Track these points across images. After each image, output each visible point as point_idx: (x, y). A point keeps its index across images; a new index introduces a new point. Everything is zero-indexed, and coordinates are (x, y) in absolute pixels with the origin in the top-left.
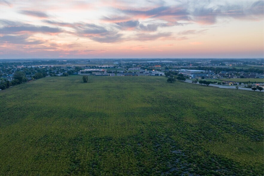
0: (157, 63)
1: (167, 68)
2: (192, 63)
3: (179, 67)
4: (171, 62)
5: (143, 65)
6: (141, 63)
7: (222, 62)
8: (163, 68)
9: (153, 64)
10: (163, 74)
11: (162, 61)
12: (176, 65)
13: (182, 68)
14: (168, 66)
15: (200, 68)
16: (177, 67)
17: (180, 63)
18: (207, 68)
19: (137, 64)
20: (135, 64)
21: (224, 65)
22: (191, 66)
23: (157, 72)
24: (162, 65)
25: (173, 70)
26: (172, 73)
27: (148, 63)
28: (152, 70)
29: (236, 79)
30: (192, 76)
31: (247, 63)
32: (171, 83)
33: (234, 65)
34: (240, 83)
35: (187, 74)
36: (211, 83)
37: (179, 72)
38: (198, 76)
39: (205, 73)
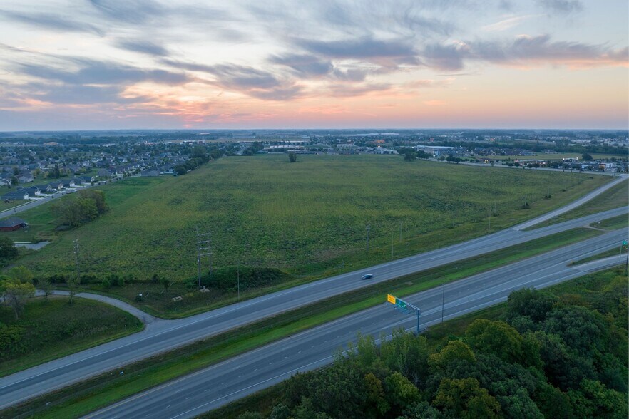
0: (376, 136)
1: (396, 144)
2: (433, 137)
3: (414, 142)
5: (355, 140)
6: (350, 137)
7: (480, 134)
8: (391, 144)
9: (369, 137)
10: (395, 151)
11: (382, 134)
12: (407, 139)
13: (419, 144)
14: (396, 141)
15: (445, 144)
16: (412, 142)
17: (413, 136)
18: (456, 143)
19: (345, 139)
21: (483, 139)
22: (432, 141)
23: (385, 149)
24: (387, 139)
25: (407, 147)
26: (406, 149)
27: (361, 137)
28: (376, 146)
29: (494, 156)
30: (437, 153)
31: (517, 136)
32: (410, 161)
33: (497, 139)
34: (497, 161)
35: (429, 152)
36: (461, 160)
37: (416, 148)
38: (444, 154)
39: (454, 150)
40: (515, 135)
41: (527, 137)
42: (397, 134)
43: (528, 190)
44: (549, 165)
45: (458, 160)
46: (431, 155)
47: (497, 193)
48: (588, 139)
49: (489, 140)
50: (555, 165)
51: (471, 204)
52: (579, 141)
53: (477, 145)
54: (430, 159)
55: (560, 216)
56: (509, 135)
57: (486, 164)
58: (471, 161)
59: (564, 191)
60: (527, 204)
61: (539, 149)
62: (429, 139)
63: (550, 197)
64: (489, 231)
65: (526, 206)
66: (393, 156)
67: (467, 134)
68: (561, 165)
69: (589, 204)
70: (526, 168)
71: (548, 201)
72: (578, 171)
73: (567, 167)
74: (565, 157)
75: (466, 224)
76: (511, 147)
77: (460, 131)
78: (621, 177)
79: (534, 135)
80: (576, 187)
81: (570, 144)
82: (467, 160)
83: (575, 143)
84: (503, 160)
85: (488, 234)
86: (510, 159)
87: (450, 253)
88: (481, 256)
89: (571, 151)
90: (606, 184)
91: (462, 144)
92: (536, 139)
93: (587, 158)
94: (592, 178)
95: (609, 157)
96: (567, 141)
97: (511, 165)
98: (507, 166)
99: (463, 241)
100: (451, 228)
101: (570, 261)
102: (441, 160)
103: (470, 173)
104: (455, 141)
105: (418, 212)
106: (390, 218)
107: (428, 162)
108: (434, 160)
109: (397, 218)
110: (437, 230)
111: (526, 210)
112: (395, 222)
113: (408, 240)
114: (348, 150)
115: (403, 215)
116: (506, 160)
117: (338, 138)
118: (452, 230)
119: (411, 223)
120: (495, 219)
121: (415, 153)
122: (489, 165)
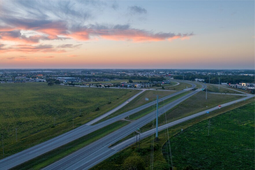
0: (40, 73)
1: (47, 77)
2: (67, 73)
3: (57, 75)
4: (51, 72)
5: (27, 75)
6: (25, 73)
7: (89, 71)
8: (45, 76)
9: (36, 73)
10: (45, 81)
11: (43, 71)
12: (55, 74)
13: (59, 76)
14: (48, 75)
15: (71, 76)
16: (56, 76)
17: (59, 72)
19: (22, 74)
20: (20, 74)
21: (90, 74)
22: (66, 75)
23: (40, 79)
24: (44, 74)
25: (52, 78)
26: (51, 79)
27: (31, 73)
28: (36, 78)
29: (92, 82)
30: (65, 81)
31: (105, 72)
32: (51, 86)
33: (96, 74)
34: (93, 84)
35: (62, 80)
36: (76, 84)
37: (56, 79)
38: (69, 81)
39: (75, 79)
40: (104, 71)
41: (109, 73)
43: (102, 99)
44: (114, 86)
45: (74, 85)
46: (62, 82)
47: (86, 102)
48: (133, 73)
49: (93, 74)
50: (117, 86)
51: (71, 110)
52: (129, 74)
53: (86, 77)
54: (61, 84)
55: (112, 114)
56: (102, 71)
57: (87, 86)
58: (81, 85)
59: (118, 99)
60: (98, 108)
61: (112, 78)
62: (65, 73)
63: (110, 103)
64: (74, 127)
65: (98, 109)
66: (43, 83)
67: (84, 71)
68: (119, 85)
69: (127, 106)
70: (104, 87)
71: (110, 105)
72: (126, 88)
73: (121, 86)
74: (122, 82)
75: (63, 123)
76: (100, 77)
77: (81, 70)
78: (143, 90)
79: (112, 71)
80: (123, 97)
81: (125, 76)
82: (78, 84)
83: (127, 75)
84: (95, 84)
85: (72, 129)
86: (98, 83)
87: (48, 145)
88: (63, 147)
89: (125, 79)
90: (136, 94)
91: (79, 76)
92: (112, 73)
93: (131, 82)
94: (131, 91)
95: (139, 81)
96: (125, 74)
97: (98, 86)
98: (96, 87)
99: (56, 136)
100: (53, 127)
101: (110, 144)
102: (67, 84)
103: (78, 91)
104: (77, 75)
105: (39, 118)
106: (20, 123)
107: (59, 86)
108: (63, 84)
109: (24, 123)
110: (44, 130)
111: (98, 111)
112: (21, 126)
113: (23, 139)
114: (21, 80)
115: (29, 120)
116: (97, 84)
117: (19, 73)
118: (53, 128)
119: (31, 126)
120: (80, 119)
121: (55, 81)
122: (88, 86)
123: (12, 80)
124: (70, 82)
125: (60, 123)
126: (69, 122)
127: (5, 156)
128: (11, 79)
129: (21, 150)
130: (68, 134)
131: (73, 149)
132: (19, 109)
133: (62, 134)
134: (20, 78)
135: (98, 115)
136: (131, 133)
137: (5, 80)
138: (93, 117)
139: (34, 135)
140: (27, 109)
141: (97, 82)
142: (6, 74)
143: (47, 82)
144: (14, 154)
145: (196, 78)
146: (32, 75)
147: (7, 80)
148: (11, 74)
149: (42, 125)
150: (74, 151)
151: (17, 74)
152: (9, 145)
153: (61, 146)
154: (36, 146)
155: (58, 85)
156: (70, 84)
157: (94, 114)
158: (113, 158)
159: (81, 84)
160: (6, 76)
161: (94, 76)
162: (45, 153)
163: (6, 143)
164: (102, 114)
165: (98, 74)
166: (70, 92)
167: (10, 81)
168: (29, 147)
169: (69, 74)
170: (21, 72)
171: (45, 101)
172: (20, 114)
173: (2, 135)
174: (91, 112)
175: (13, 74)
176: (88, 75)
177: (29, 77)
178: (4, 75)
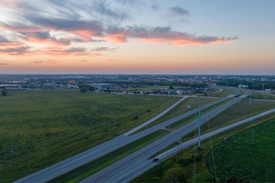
0: (71, 78)
1: (80, 83)
2: (102, 79)
3: (91, 81)
4: (84, 78)
5: (57, 81)
6: (55, 79)
7: (126, 77)
8: (77, 83)
9: (67, 79)
10: (77, 87)
11: (76, 77)
12: (88, 80)
13: (93, 82)
14: (81, 81)
15: (107, 82)
16: (89, 82)
17: (93, 78)
18: (113, 82)
19: (51, 80)
21: (127, 79)
22: (101, 81)
23: (72, 86)
24: (76, 80)
25: (86, 84)
26: (85, 86)
27: (62, 79)
28: (67, 84)
29: (129, 89)
30: (100, 87)
31: (144, 78)
32: (84, 92)
33: (134, 80)
34: (130, 91)
35: (96, 87)
36: (112, 91)
37: (90, 85)
38: (104, 88)
39: (111, 86)
40: (143, 77)
41: (148, 78)
42: (85, 77)
43: (141, 107)
44: (154, 93)
45: (110, 91)
46: (97, 89)
47: (123, 111)
48: (173, 79)
49: (130, 80)
50: (157, 93)
51: (107, 119)
52: (170, 80)
53: (123, 83)
54: (96, 91)
55: (151, 123)
56: (140, 77)
57: (124, 93)
58: (117, 92)
59: (158, 106)
60: (136, 117)
61: (152, 84)
62: (99, 79)
63: (150, 111)
64: (110, 138)
65: (136, 118)
66: (76, 89)
67: (121, 77)
68: (159, 92)
69: (167, 114)
70: (143, 94)
71: (149, 113)
72: (166, 95)
73: (162, 93)
74: (162, 88)
75: (98, 134)
76: (139, 84)
77: (118, 75)
78: (184, 97)
79: (152, 77)
80: (164, 104)
81: (166, 82)
82: (115, 91)
83: (168, 81)
84: (133, 91)
85: (108, 140)
86: (137, 90)
87: (81, 158)
89: (166, 85)
90: (177, 101)
91: (115, 82)
92: (152, 79)
93: (172, 88)
94: (172, 98)
95: (180, 87)
96: (165, 80)
97: (136, 93)
98: (134, 94)
99: (90, 148)
100: (87, 138)
101: (150, 156)
102: (102, 91)
103: (114, 99)
104: (113, 81)
105: (71, 128)
106: (49, 135)
107: (94, 93)
108: (98, 91)
109: (53, 134)
110: (76, 141)
111: (136, 120)
112: (51, 138)
113: (52, 152)
114: (50, 87)
115: (59, 131)
116: (135, 90)
117: (47, 79)
118: (87, 140)
119: (62, 138)
120: (116, 128)
121: (88, 88)
122: (126, 93)
123: (40, 86)
124: (106, 89)
125: (95, 134)
126: (105, 132)
127: (33, 171)
128: (38, 85)
129: (51, 165)
130: (103, 146)
131: (109, 162)
132: (48, 119)
133: (97, 146)
134: (49, 84)
135: (137, 124)
136: (172, 143)
137: (31, 87)
138: (131, 126)
139: (65, 147)
140: (57, 119)
141: (135, 89)
142: (32, 80)
143: (80, 89)
144: (43, 169)
145: (239, 84)
146: (63, 81)
147: (34, 87)
148: (39, 80)
149: (74, 137)
150: (110, 164)
151: (46, 80)
152: (37, 159)
153: (96, 159)
154: (67, 159)
155: (92, 92)
156: (105, 91)
157: (132, 123)
158: (153, 171)
159: (118, 90)
160: (33, 82)
161: (132, 82)
162: (77, 166)
163: (34, 157)
164: (141, 124)
165: (137, 80)
166: (105, 99)
167: (38, 87)
168: (60, 161)
169: (105, 80)
170: (50, 78)
171: (77, 110)
172: (49, 125)
173: (28, 148)
174: (129, 121)
175: (41, 79)
176: (125, 81)
177: (59, 83)
178: (30, 81)
